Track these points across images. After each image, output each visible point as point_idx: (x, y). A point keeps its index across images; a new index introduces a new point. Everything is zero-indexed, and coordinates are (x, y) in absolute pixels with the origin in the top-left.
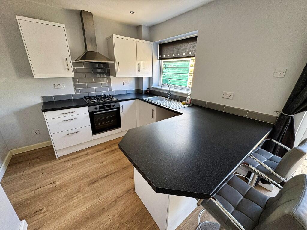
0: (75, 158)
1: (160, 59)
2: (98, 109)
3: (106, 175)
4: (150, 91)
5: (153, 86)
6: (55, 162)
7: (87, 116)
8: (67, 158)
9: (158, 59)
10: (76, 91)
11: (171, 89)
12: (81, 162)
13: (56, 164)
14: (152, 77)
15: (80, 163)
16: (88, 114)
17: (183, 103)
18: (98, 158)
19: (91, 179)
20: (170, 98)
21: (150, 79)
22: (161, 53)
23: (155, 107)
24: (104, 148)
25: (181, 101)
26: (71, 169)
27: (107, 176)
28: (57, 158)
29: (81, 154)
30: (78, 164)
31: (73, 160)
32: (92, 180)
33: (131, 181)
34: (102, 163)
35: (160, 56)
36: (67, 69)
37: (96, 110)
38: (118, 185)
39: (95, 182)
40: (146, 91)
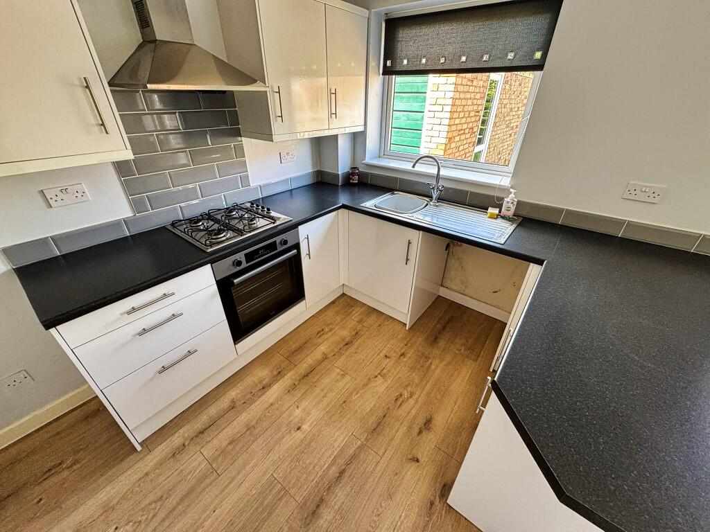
0: (202, 432)
1: (388, 72)
2: (244, 265)
3: (334, 470)
4: (361, 175)
5: (368, 160)
6: (140, 464)
7: (213, 296)
8: (176, 439)
9: (381, 72)
10: (137, 206)
11: (443, 172)
12: (230, 443)
13: (147, 474)
14: (363, 133)
15: (230, 447)
16: (215, 288)
17: (492, 214)
18: (278, 413)
19: (299, 498)
20: (440, 199)
21: (357, 138)
22: (390, 52)
23: (416, 236)
24: (275, 373)
25: (484, 208)
26: (212, 478)
27: (342, 473)
28: (139, 448)
29: (213, 411)
30: (223, 452)
31: (198, 439)
32: (306, 502)
33: (420, 472)
34: (299, 428)
35: (389, 63)
36: (96, 129)
37: (238, 268)
38: (390, 496)
39: (318, 506)
40: (348, 176)
